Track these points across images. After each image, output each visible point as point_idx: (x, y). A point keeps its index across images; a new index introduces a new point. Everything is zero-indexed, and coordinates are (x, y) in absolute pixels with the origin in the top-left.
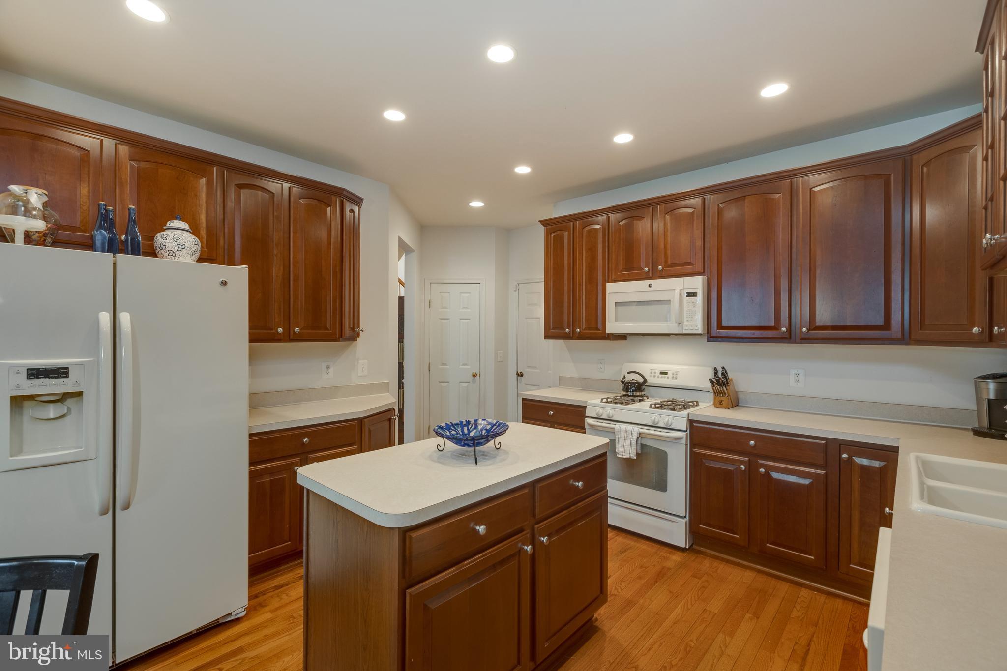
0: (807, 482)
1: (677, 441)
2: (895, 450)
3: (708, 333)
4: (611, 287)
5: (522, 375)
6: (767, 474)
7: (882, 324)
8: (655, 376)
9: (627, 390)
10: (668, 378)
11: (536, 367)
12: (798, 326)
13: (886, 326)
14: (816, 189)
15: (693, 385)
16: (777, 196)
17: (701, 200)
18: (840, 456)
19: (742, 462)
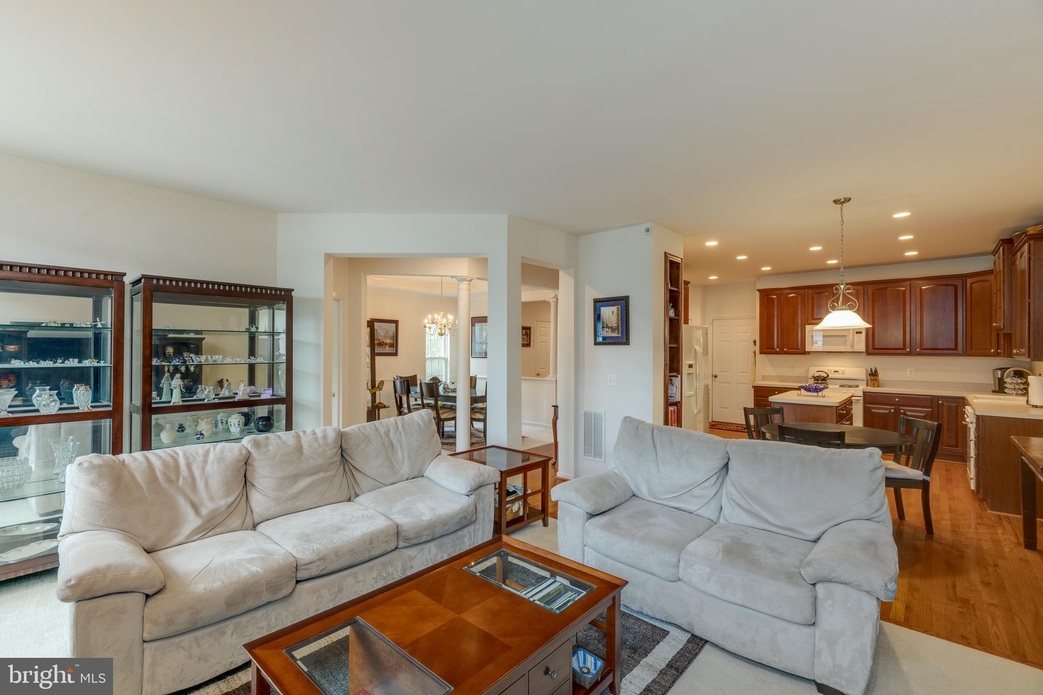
1: (858, 401)
2: (962, 398)
3: (867, 351)
5: (716, 377)
6: (904, 413)
7: (953, 347)
8: (832, 373)
9: (817, 380)
10: (840, 374)
11: (729, 372)
12: (914, 348)
13: (956, 348)
14: (923, 288)
15: (854, 377)
16: (904, 289)
17: (862, 287)
18: (938, 402)
19: (892, 409)
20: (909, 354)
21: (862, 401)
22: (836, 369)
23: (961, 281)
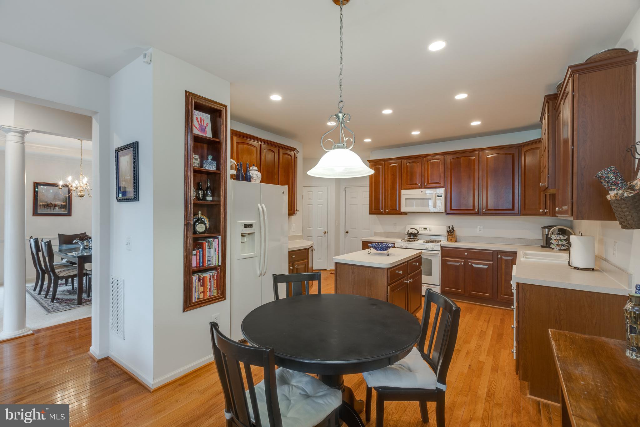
0: (486, 267)
1: (437, 255)
2: (516, 253)
3: (446, 212)
4: (403, 192)
5: (348, 233)
6: (472, 265)
7: (511, 208)
8: (421, 230)
9: (410, 236)
10: (427, 231)
11: (355, 229)
12: (481, 209)
13: (513, 209)
14: (488, 157)
15: (438, 233)
16: (473, 158)
17: (443, 157)
18: (498, 256)
19: (462, 262)
20: (478, 214)
21: (439, 255)
22: (425, 227)
23: (517, 150)
